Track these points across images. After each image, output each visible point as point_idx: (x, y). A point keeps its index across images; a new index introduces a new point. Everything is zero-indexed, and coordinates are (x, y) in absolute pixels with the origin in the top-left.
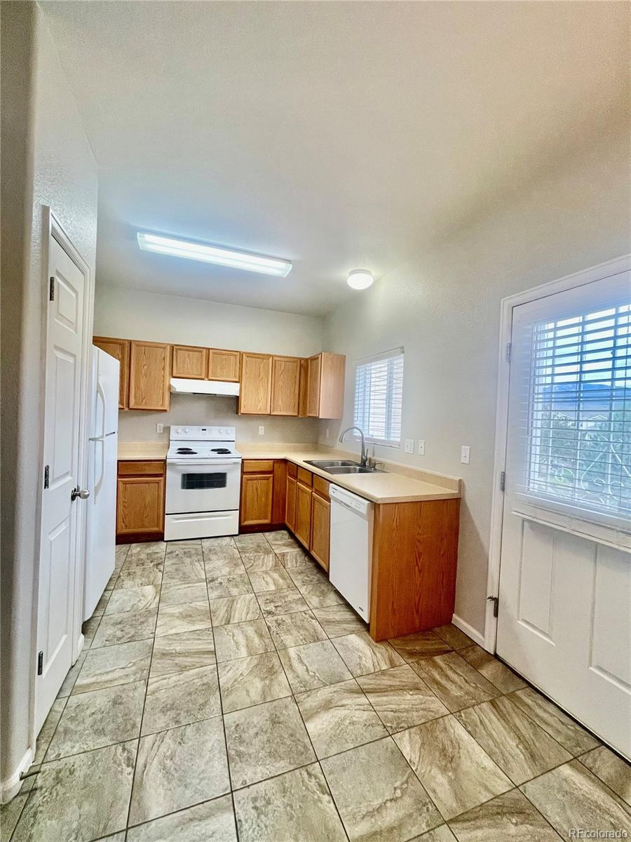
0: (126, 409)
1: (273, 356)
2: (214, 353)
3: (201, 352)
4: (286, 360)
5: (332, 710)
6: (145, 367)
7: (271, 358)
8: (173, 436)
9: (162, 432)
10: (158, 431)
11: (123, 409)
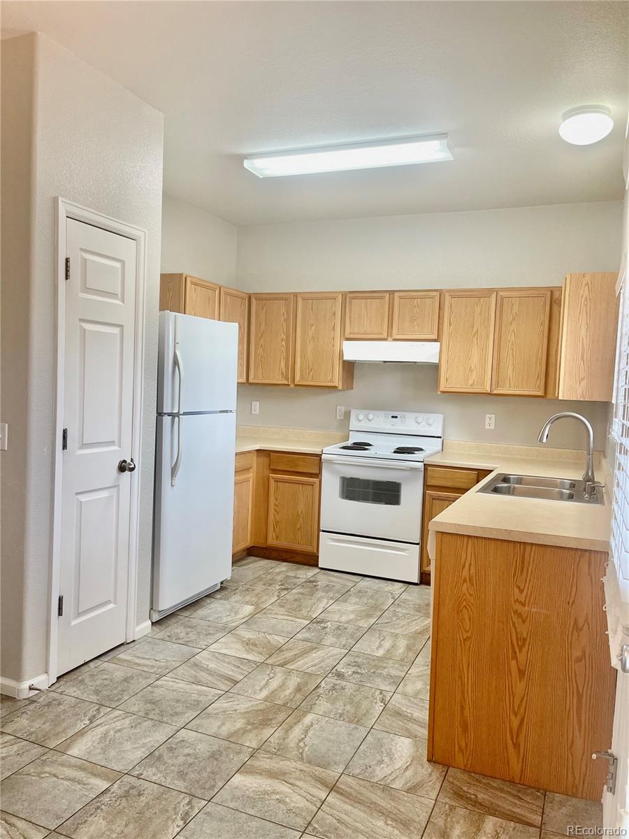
0: (292, 386)
1: (497, 291)
2: (401, 298)
3: (382, 298)
4: (522, 293)
5: (276, 781)
6: (313, 328)
7: (494, 295)
8: (354, 424)
9: (342, 418)
10: (338, 417)
11: (288, 385)
